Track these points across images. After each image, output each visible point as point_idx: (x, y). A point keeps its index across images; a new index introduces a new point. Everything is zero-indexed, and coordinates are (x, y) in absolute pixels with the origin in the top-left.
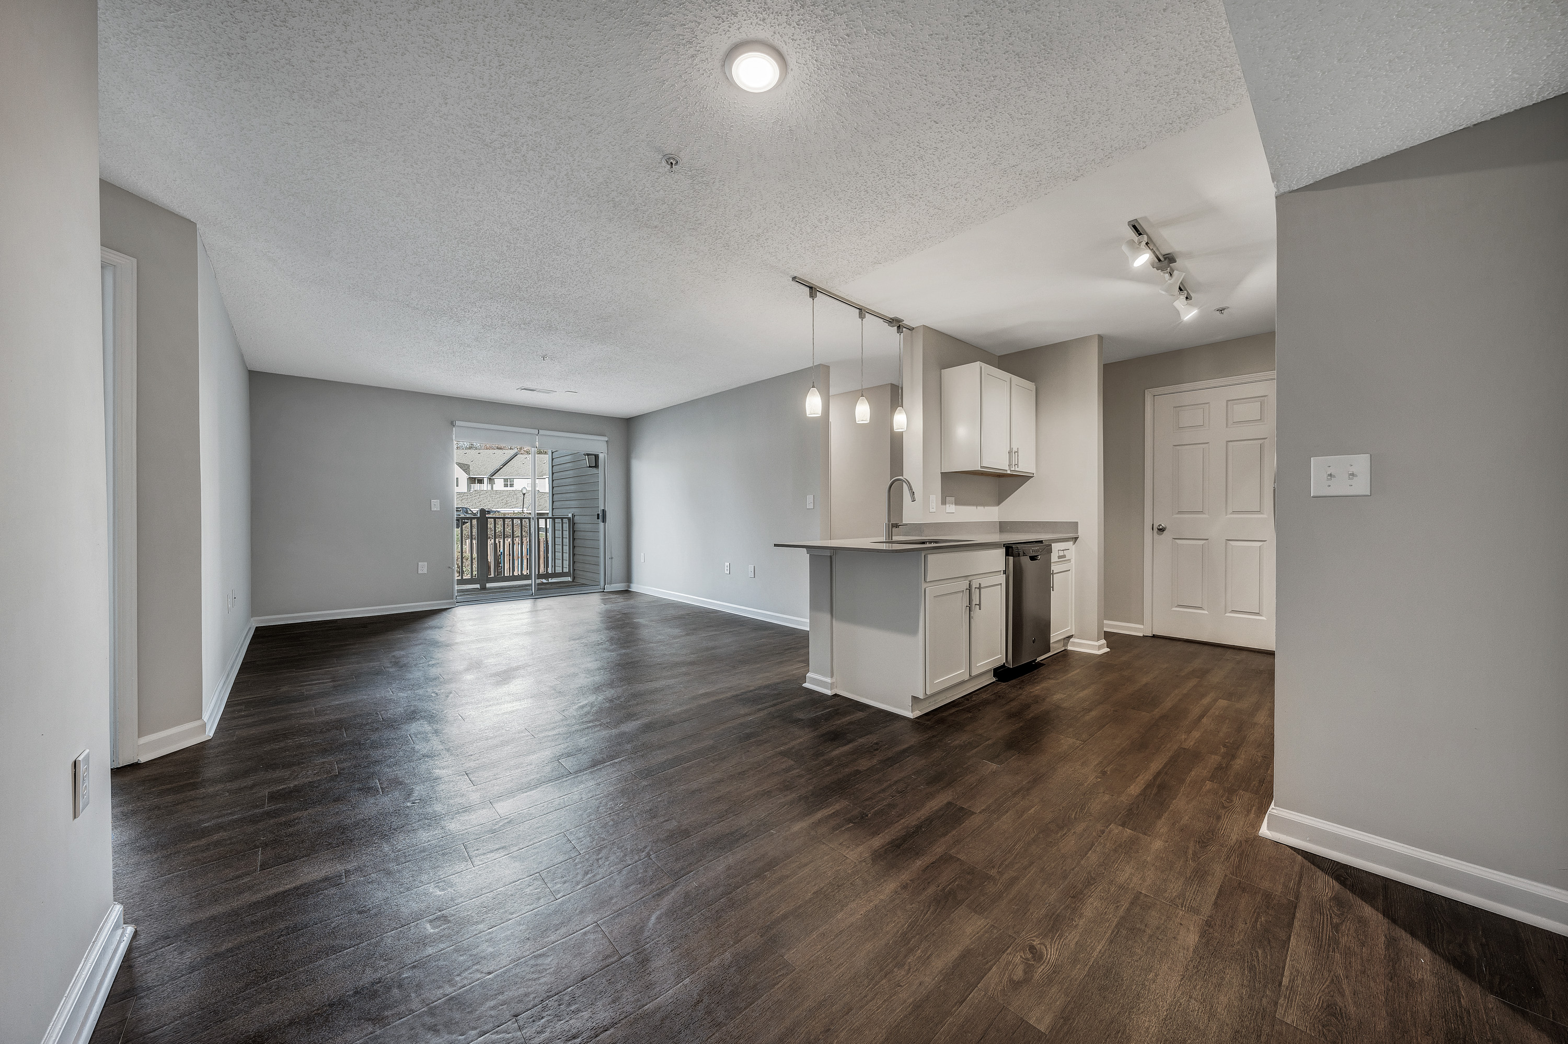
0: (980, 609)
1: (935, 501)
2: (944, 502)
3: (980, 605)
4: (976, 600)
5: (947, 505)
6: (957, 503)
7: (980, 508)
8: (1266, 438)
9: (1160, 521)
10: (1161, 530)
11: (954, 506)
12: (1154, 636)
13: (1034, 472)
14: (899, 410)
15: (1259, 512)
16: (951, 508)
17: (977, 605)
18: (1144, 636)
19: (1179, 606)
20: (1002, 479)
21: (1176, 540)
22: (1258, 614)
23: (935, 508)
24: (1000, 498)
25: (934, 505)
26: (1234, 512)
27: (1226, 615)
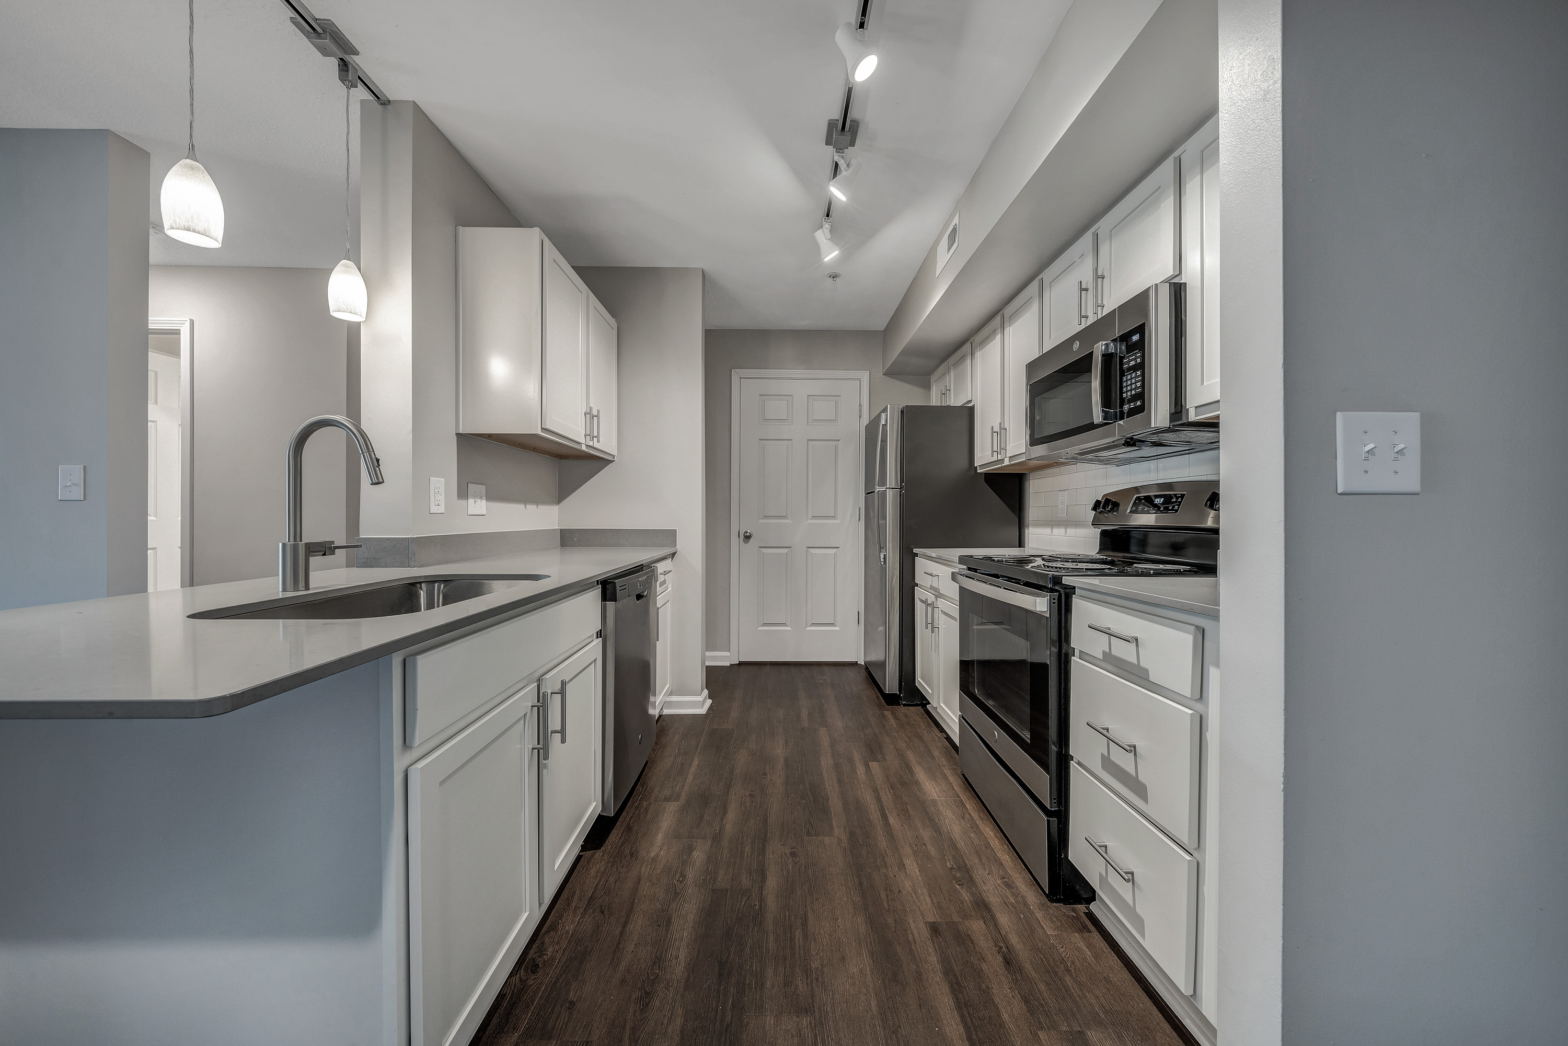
0: (563, 741)
1: (442, 491)
2: (463, 494)
3: (563, 732)
4: (554, 723)
5: (471, 501)
6: (492, 496)
7: (531, 508)
8: (839, 440)
9: (747, 528)
10: (747, 537)
11: (484, 502)
12: (741, 664)
13: (615, 453)
14: (346, 266)
15: (834, 517)
16: (478, 506)
17: (558, 732)
18: (731, 665)
19: (765, 624)
20: (565, 462)
21: (762, 549)
22: (832, 624)
23: (443, 504)
24: (562, 493)
25: (441, 498)
26: (814, 517)
27: (807, 629)
